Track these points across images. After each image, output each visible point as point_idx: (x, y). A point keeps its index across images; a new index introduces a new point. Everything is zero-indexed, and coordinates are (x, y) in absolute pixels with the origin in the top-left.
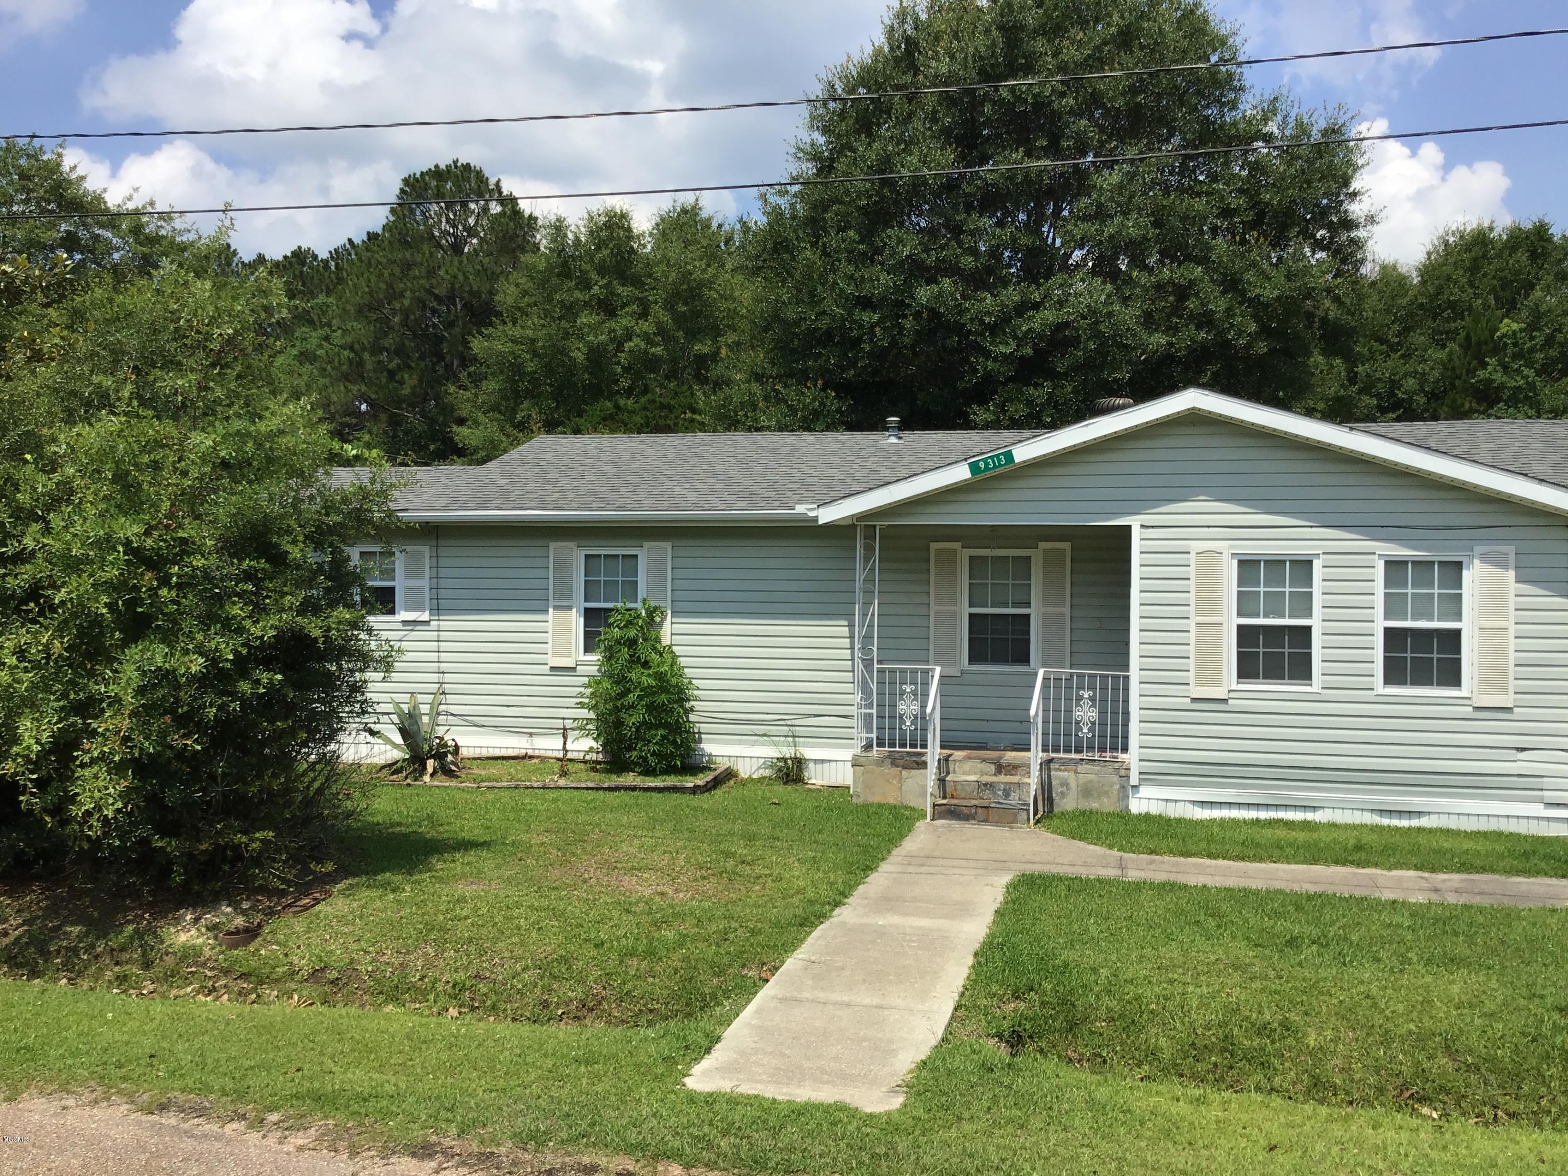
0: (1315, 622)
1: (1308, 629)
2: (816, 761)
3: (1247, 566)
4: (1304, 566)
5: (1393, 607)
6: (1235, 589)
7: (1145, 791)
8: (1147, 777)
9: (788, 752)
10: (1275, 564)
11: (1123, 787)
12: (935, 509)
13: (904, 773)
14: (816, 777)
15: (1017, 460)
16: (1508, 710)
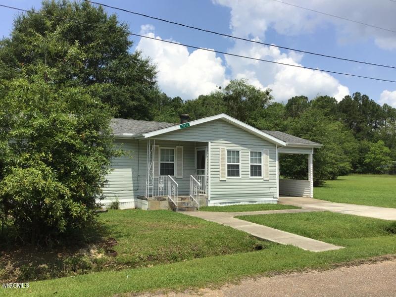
0: (240, 164)
1: (239, 165)
2: (122, 203)
3: (229, 151)
4: (238, 152)
5: (252, 161)
6: (227, 157)
7: (211, 202)
8: (212, 198)
9: (114, 201)
10: (233, 152)
11: (207, 201)
12: (170, 136)
13: (161, 202)
14: (122, 207)
15: (190, 125)
16: (268, 180)
